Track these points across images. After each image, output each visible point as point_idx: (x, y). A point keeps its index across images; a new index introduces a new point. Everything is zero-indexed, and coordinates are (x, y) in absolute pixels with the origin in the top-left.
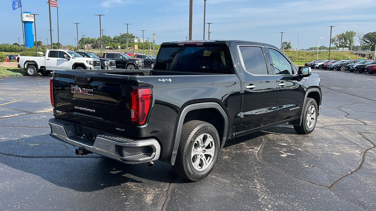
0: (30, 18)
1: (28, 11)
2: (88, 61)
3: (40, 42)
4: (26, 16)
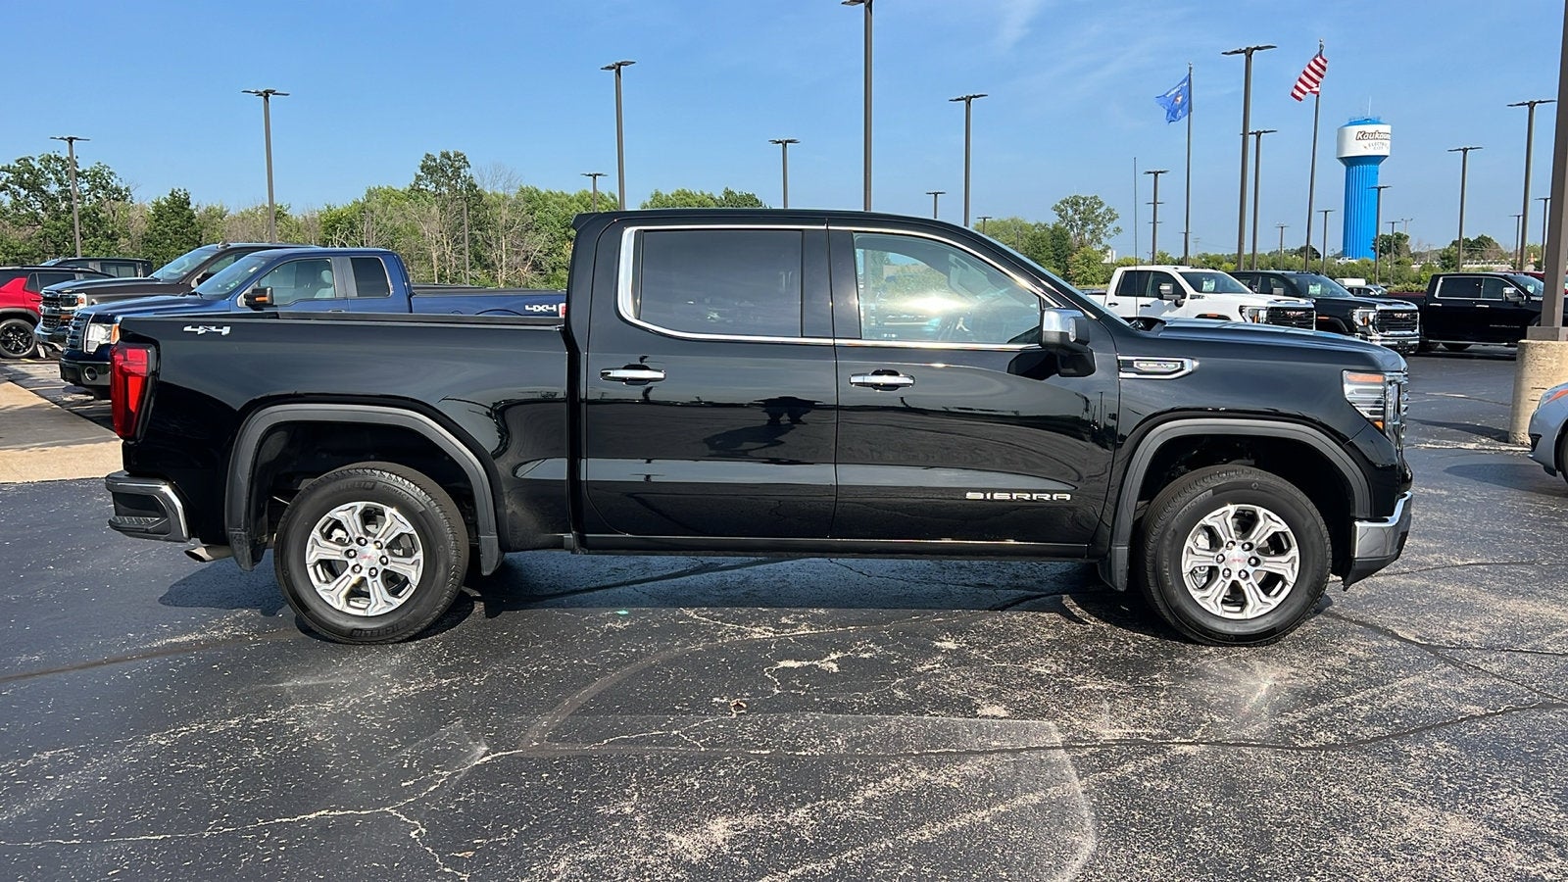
0: (1374, 141)
1: (1369, 115)
2: (1246, 310)
3: (1399, 237)
4: (1360, 135)
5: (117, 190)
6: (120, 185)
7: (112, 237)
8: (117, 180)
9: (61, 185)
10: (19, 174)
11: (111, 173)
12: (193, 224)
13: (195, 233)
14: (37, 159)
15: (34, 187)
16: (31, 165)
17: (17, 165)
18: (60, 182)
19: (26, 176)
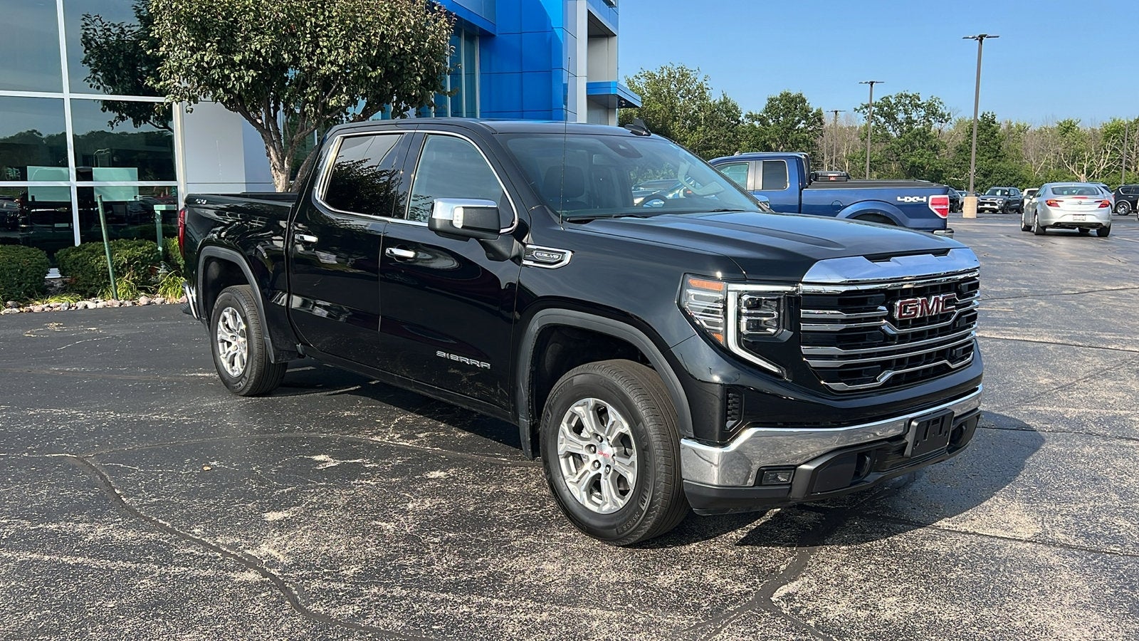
5: (942, 116)
6: (944, 111)
7: (935, 149)
8: (943, 108)
9: (906, 114)
10: (881, 108)
11: (940, 103)
12: (995, 137)
13: (995, 144)
14: (893, 97)
15: (890, 117)
16: (889, 101)
17: (881, 102)
18: (906, 112)
19: (885, 108)
